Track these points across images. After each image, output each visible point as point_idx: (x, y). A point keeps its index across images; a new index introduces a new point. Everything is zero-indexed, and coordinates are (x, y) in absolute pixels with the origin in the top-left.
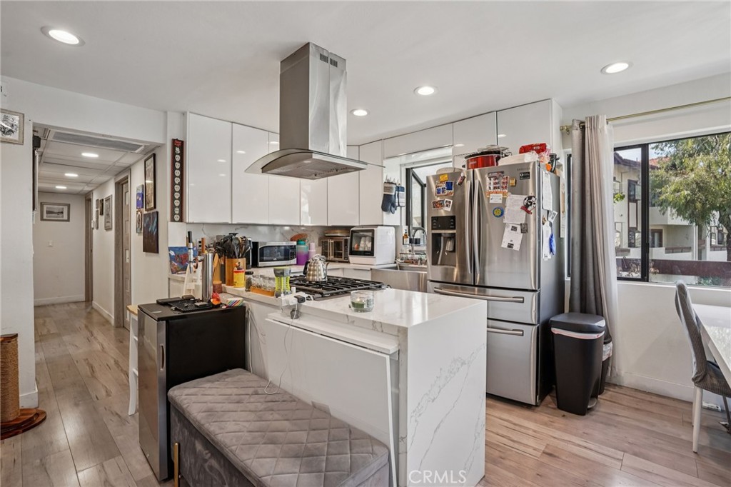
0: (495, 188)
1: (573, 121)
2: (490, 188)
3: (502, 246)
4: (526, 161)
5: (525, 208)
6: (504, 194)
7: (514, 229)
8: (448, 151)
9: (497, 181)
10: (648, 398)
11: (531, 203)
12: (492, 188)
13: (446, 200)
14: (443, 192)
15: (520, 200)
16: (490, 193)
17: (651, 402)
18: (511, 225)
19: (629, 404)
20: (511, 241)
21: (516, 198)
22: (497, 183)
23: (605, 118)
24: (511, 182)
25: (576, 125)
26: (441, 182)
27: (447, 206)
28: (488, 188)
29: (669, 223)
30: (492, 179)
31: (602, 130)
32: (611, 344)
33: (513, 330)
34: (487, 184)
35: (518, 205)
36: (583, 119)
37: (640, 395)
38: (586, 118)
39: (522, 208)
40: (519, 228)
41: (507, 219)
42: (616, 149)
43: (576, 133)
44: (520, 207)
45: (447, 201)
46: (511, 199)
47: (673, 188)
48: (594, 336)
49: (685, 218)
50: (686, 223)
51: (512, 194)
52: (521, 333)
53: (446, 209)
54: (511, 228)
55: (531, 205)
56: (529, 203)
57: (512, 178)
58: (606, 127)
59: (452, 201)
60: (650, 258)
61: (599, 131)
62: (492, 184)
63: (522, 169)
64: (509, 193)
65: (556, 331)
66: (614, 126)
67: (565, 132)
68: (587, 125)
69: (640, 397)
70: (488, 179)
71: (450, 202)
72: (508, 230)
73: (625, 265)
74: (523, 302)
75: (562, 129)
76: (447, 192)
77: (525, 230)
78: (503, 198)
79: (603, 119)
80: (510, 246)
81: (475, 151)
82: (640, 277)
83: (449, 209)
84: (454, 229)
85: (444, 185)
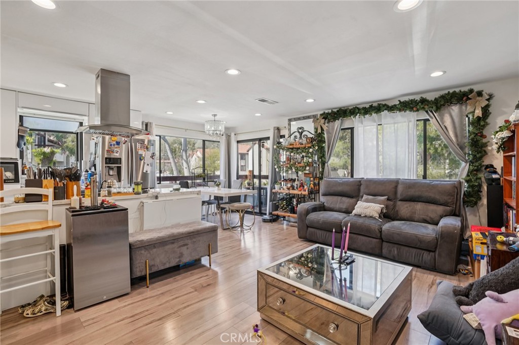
3: (144, 172)
5: (152, 157)
7: (148, 165)
12: (140, 148)
14: (114, 146)
15: (149, 154)
20: (147, 169)
22: (142, 146)
26: (113, 141)
30: (140, 144)
40: (150, 165)
41: (146, 161)
51: (148, 151)
53: (115, 154)
54: (146, 164)
68: (149, 124)
71: (118, 151)
76: (116, 146)
78: (144, 153)
80: (147, 171)
83: (118, 155)
84: (121, 164)
85: (115, 143)
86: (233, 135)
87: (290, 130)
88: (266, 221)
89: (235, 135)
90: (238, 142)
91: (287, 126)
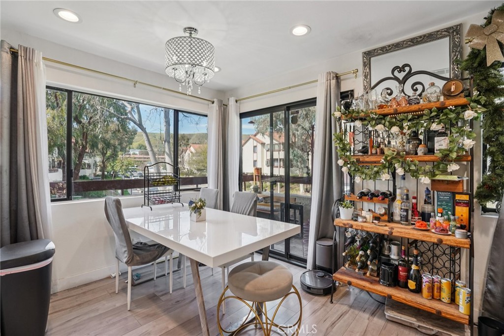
10: (80, 291)
17: (84, 293)
19: (71, 305)
25: (7, 47)
37: (73, 293)
38: (21, 46)
61: (34, 64)
68: (21, 52)
69: (74, 294)
79: (39, 55)
86: (232, 102)
87: (367, 76)
88: (315, 291)
89: (236, 101)
90: (242, 115)
91: (361, 68)
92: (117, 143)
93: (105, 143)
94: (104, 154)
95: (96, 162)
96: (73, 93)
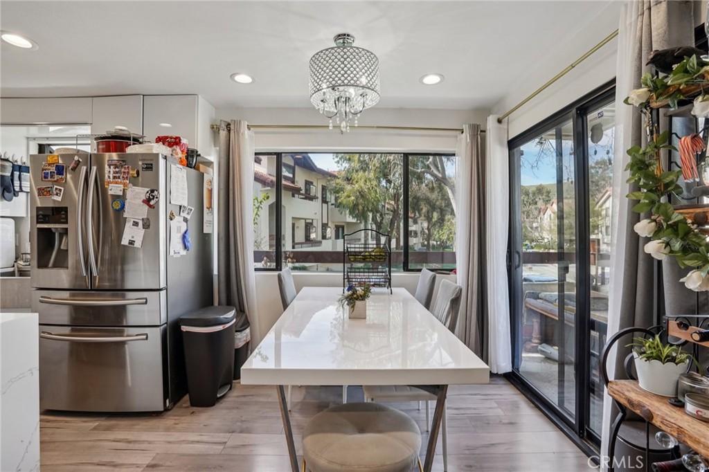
0: (114, 177)
1: (221, 121)
2: (109, 177)
3: (122, 243)
4: (155, 152)
5: (147, 201)
6: (125, 185)
7: (136, 224)
8: (86, 130)
9: (117, 170)
11: (154, 196)
12: (111, 177)
13: (55, 187)
14: (52, 177)
15: (142, 192)
16: (109, 183)
18: (132, 220)
20: (133, 237)
21: (137, 191)
22: (117, 173)
23: (246, 123)
24: (131, 172)
25: (223, 126)
26: (49, 165)
27: (57, 194)
28: (106, 176)
29: (347, 221)
30: (112, 167)
31: (243, 134)
32: (248, 330)
33: (137, 335)
34: (106, 172)
35: (140, 198)
36: (229, 121)
38: (232, 120)
39: (144, 201)
40: (141, 223)
41: (128, 212)
42: (256, 154)
43: (223, 133)
44: (142, 200)
45: (56, 189)
46: (132, 191)
47: (346, 194)
48: (220, 328)
49: (353, 217)
50: (355, 220)
51: (134, 185)
52: (145, 337)
53: (55, 198)
54: (132, 222)
55: (153, 199)
56: (151, 197)
57: (133, 170)
58: (246, 131)
59: (62, 189)
60: (283, 250)
61: (240, 134)
62: (112, 173)
63: (144, 160)
64: (131, 185)
65: (185, 328)
66: (255, 133)
67: (215, 130)
68: (232, 127)
70: (106, 166)
71: (60, 190)
72: (128, 225)
73: (258, 256)
74: (146, 303)
75: (212, 127)
76: (56, 177)
77: (146, 225)
78: (124, 190)
79: (244, 124)
80: (132, 242)
81: (104, 133)
82: (275, 267)
83: (59, 199)
84: (66, 223)
85: (53, 169)
92: (443, 205)
93: (430, 205)
94: (429, 219)
95: (423, 229)
96: (283, 155)
